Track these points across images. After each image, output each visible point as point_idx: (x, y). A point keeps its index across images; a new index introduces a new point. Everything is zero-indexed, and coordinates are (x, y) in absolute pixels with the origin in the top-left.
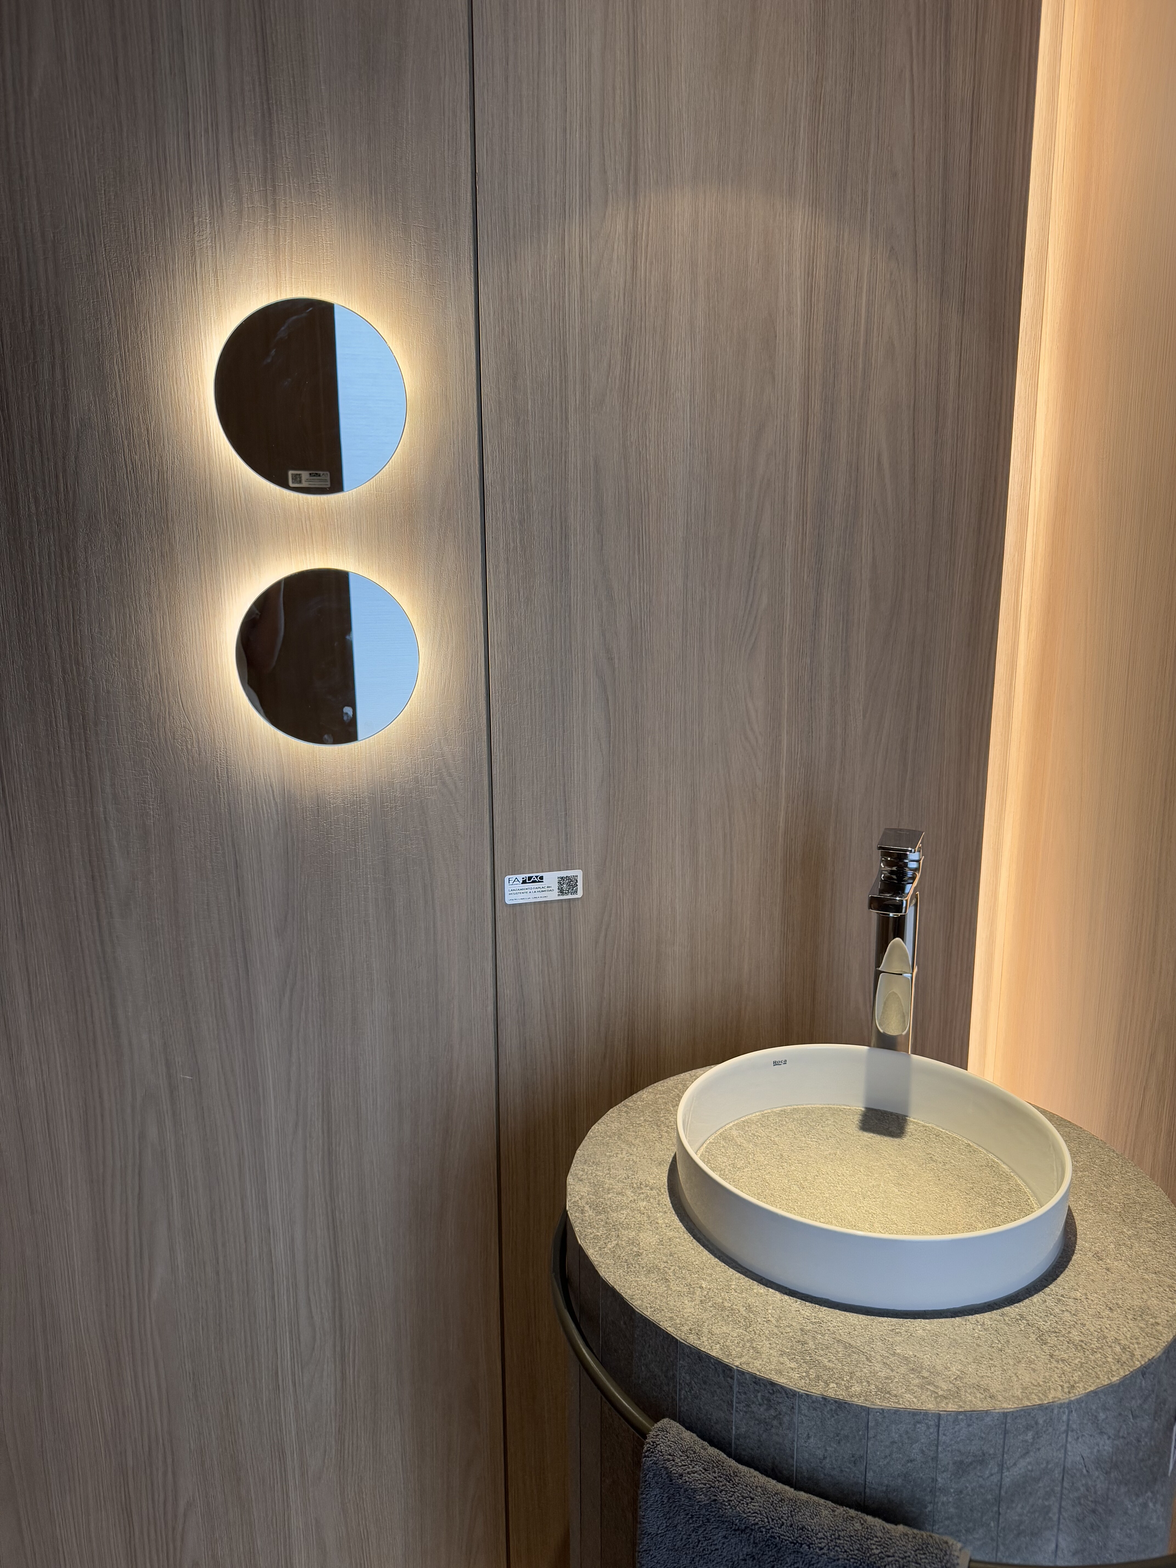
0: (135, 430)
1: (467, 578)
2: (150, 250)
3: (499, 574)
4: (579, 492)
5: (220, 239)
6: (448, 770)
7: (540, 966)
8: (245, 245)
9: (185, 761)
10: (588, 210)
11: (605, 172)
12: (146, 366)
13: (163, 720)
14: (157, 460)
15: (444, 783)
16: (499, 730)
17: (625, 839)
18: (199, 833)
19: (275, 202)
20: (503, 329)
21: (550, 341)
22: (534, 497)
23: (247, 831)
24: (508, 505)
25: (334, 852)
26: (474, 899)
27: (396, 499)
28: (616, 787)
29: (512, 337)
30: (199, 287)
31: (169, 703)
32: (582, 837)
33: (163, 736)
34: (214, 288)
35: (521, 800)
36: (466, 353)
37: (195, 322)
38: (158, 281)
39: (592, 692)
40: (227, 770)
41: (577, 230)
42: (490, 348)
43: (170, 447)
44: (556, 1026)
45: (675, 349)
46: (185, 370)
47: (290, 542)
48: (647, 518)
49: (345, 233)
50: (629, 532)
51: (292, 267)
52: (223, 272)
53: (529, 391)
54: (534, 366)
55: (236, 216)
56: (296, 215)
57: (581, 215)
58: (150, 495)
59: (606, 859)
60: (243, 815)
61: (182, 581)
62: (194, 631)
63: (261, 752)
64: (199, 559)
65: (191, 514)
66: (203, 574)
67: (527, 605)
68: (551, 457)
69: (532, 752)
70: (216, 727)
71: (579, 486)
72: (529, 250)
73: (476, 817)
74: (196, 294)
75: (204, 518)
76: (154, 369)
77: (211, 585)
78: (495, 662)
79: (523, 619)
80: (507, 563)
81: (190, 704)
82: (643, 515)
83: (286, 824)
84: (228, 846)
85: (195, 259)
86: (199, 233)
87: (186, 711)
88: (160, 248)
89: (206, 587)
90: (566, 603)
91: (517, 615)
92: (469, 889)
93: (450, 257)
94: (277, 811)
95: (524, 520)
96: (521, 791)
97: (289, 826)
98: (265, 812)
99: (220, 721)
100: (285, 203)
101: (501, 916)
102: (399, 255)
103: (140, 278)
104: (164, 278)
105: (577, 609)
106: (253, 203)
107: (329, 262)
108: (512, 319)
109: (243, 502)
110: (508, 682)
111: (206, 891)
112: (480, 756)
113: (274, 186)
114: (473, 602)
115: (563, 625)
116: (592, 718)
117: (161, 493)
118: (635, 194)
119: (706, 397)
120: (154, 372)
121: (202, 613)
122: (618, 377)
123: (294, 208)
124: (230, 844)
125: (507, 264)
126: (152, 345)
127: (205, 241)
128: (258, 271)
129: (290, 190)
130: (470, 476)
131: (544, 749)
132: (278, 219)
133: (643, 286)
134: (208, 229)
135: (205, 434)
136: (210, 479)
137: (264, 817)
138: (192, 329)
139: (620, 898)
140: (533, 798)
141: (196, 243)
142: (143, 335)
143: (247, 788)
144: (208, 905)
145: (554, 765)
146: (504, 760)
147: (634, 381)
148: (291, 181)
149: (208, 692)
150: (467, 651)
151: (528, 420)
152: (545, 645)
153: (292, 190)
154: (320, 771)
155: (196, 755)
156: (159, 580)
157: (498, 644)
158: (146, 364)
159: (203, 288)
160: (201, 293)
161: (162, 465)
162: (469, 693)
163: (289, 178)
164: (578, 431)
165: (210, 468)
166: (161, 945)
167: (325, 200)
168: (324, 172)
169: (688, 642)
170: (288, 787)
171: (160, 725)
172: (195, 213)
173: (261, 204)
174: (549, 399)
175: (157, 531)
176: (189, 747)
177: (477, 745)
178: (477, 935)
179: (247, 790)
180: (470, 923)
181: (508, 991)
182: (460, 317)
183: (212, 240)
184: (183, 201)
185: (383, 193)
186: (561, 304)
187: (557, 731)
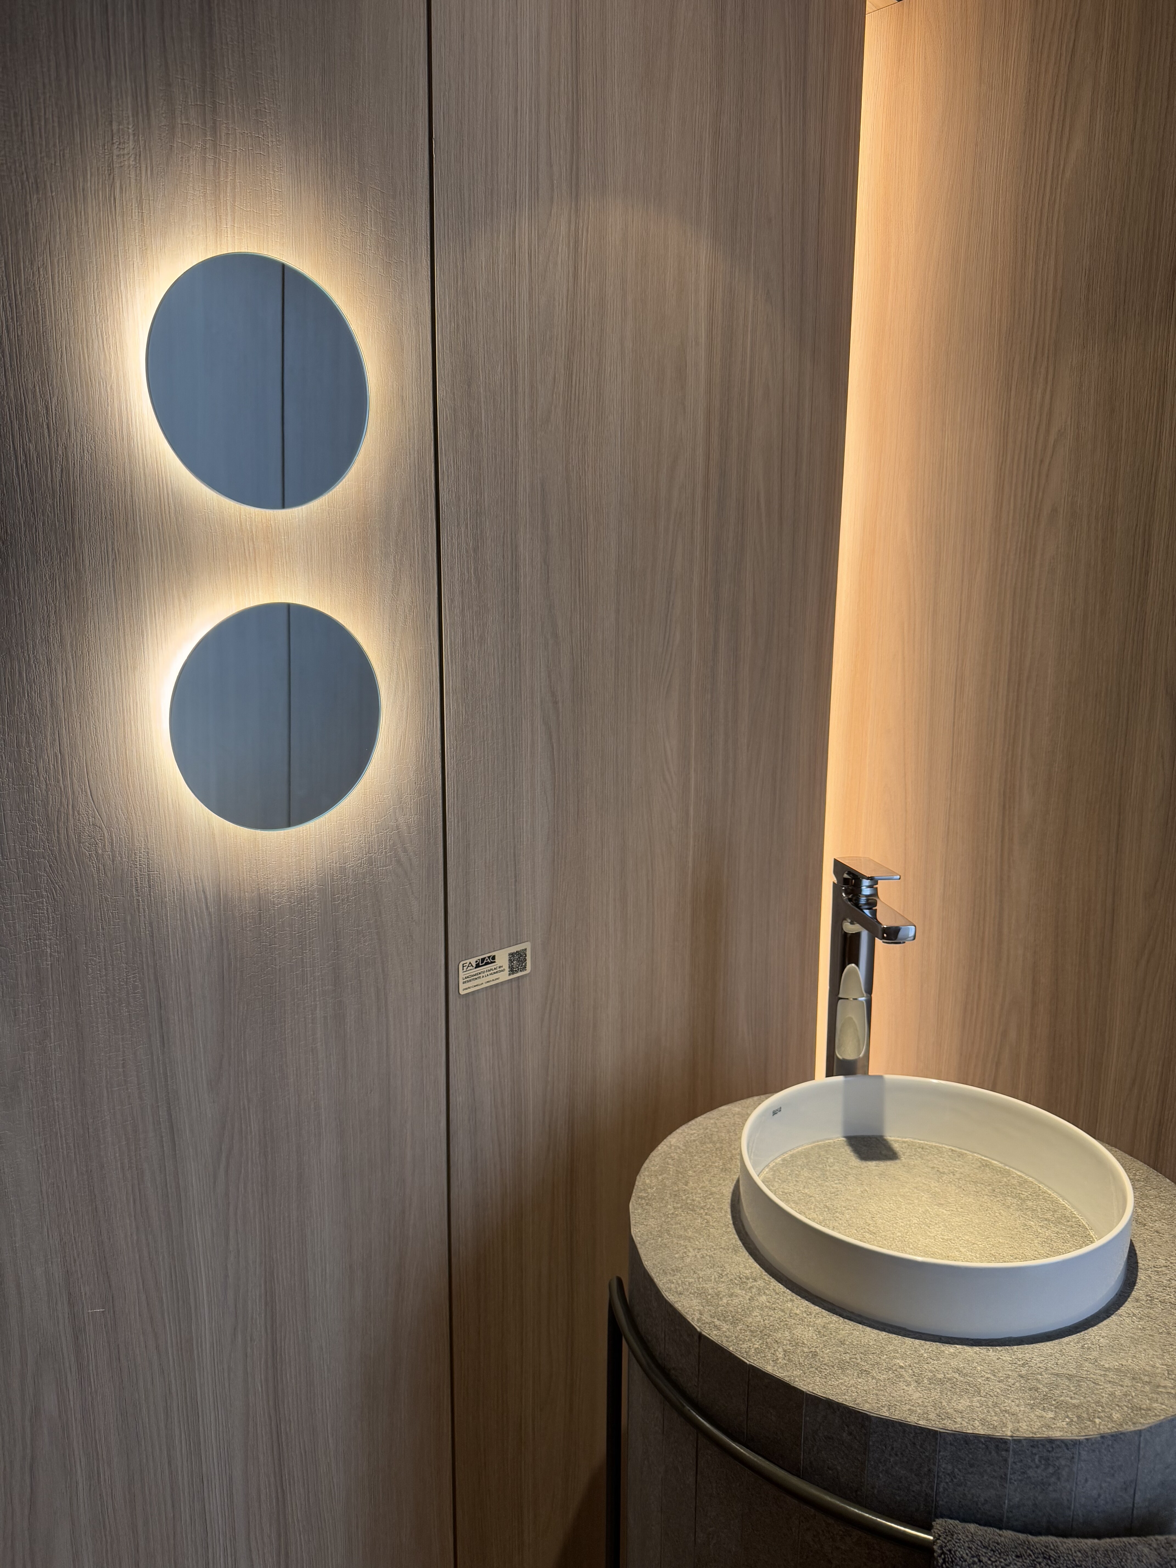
0: (29, 406)
1: (423, 614)
2: (53, 155)
3: (454, 609)
4: (528, 517)
5: (146, 159)
6: (403, 845)
7: (491, 1061)
8: (178, 173)
9: (94, 871)
10: (536, 204)
11: (551, 166)
12: (45, 318)
13: (64, 817)
14: (60, 452)
15: (399, 861)
16: (454, 791)
17: (568, 900)
18: (113, 969)
19: (214, 123)
20: (458, 325)
21: (502, 346)
22: (487, 521)
23: (174, 956)
24: (463, 529)
25: (278, 967)
26: (428, 996)
27: (350, 517)
28: (560, 844)
29: (466, 336)
30: (119, 219)
31: (73, 793)
32: (530, 903)
33: (65, 839)
34: (138, 224)
35: (475, 871)
36: (423, 348)
37: (113, 265)
38: (63, 201)
39: (539, 741)
40: (149, 878)
41: (527, 225)
42: (446, 346)
43: (79, 435)
44: (505, 1127)
45: (609, 369)
46: (99, 330)
47: (229, 569)
48: (586, 549)
49: (296, 181)
50: (571, 563)
51: (234, 213)
52: (149, 203)
53: (482, 399)
54: (487, 372)
55: (166, 132)
56: (240, 146)
57: (530, 209)
58: (50, 501)
59: (551, 925)
60: (168, 936)
61: (92, 623)
62: (107, 690)
63: (191, 847)
64: (115, 591)
65: (106, 529)
66: (120, 612)
67: (481, 646)
68: (503, 477)
69: (485, 813)
70: (135, 820)
71: (528, 511)
72: (483, 238)
73: (431, 897)
74: (115, 227)
75: (122, 535)
76: (57, 323)
77: (131, 626)
78: (450, 712)
79: (477, 661)
80: (462, 597)
81: (102, 791)
82: (583, 546)
83: (222, 940)
84: (149, 980)
85: (113, 178)
86: (120, 144)
87: (96, 803)
88: (67, 156)
89: (124, 630)
90: (517, 642)
91: (471, 655)
92: (423, 985)
93: (407, 231)
94: (210, 923)
95: (478, 547)
96: (475, 860)
97: (225, 942)
98: (196, 928)
99: (140, 812)
100: (228, 128)
101: (454, 1010)
102: (355, 220)
103: (38, 193)
104: (71, 197)
105: (526, 649)
106: (187, 119)
107: (278, 215)
108: (467, 316)
109: (172, 515)
110: (463, 734)
111: (121, 1047)
112: (435, 824)
113: (214, 103)
114: (429, 642)
115: (514, 667)
116: (539, 770)
117: (66, 499)
118: (577, 195)
119: (633, 423)
120: (57, 328)
121: (118, 665)
122: (561, 393)
123: (238, 136)
124: (152, 978)
125: (463, 250)
126: (54, 289)
127: (126, 157)
128: (194, 210)
129: (233, 113)
130: (426, 494)
131: (496, 808)
132: (218, 147)
133: (583, 297)
134: (131, 143)
135: (124, 420)
136: (131, 483)
137: (195, 934)
138: (108, 274)
139: (563, 966)
140: (485, 866)
141: (115, 157)
142: (41, 273)
143: (174, 898)
144: (124, 1067)
145: (505, 826)
146: (458, 826)
147: (575, 399)
148: (235, 102)
149: (125, 774)
150: (423, 700)
151: (482, 433)
152: (497, 690)
153: (236, 113)
154: (263, 864)
155: (109, 862)
156: (61, 620)
157: (453, 690)
158: (45, 315)
159: (123, 221)
160: (121, 227)
161: (67, 460)
162: (424, 750)
163: (232, 97)
164: (527, 449)
165: (130, 466)
166: (61, 1137)
167: (274, 134)
168: (273, 99)
169: (620, 681)
170: (225, 889)
171: (61, 825)
172: (114, 116)
173: (198, 123)
174: (501, 411)
175: (59, 552)
176: (100, 852)
177: (432, 812)
178: (430, 1039)
179: (174, 901)
180: (423, 1026)
181: (461, 1098)
182: (416, 304)
183: (135, 158)
184: (98, 96)
185: (338, 140)
186: (512, 304)
187: (508, 787)
